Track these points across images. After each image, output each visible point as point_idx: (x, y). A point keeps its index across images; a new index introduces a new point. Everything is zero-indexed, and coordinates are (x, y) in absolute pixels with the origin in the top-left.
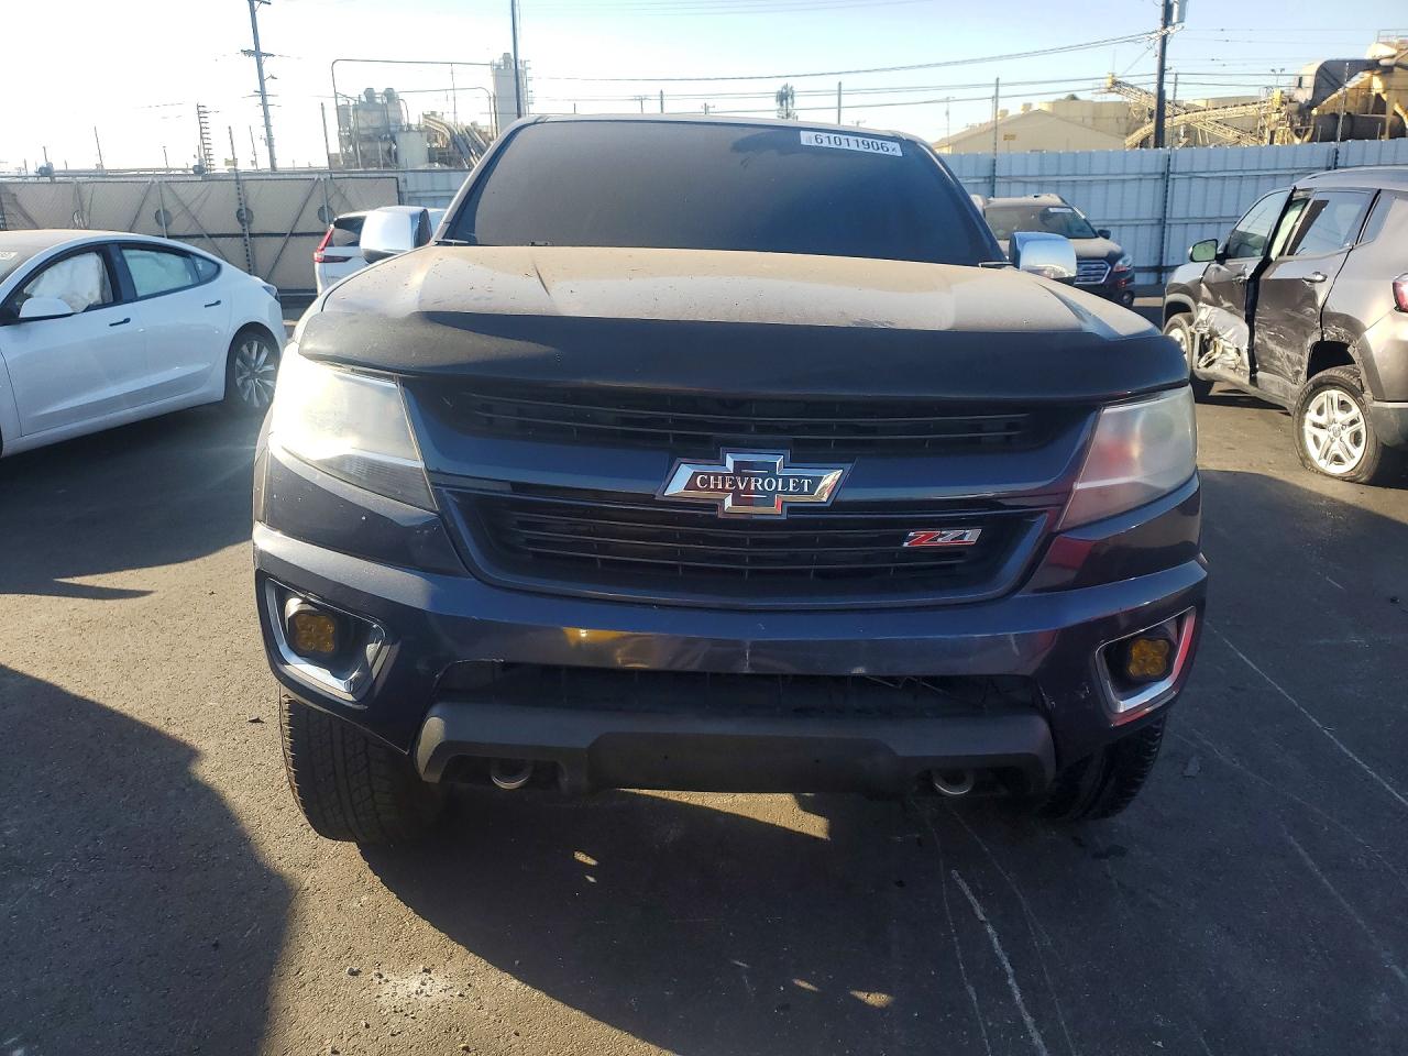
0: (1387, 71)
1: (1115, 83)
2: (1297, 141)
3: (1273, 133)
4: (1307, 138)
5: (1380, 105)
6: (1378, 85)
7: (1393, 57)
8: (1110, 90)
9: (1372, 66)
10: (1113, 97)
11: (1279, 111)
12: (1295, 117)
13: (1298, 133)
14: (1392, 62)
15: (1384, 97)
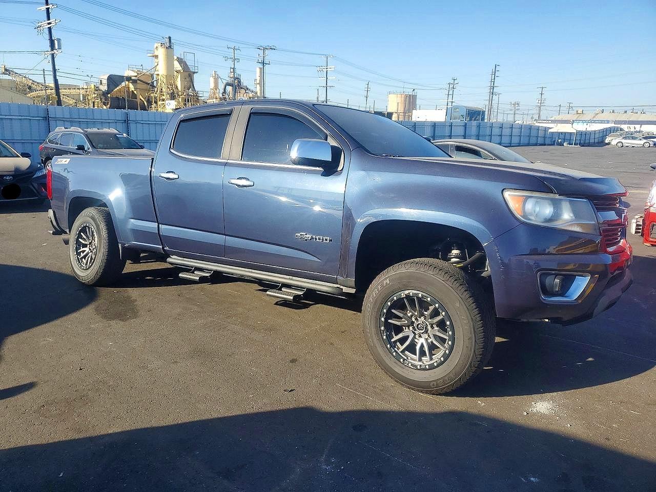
0: (134, 82)
1: (6, 70)
2: (105, 107)
3: (94, 103)
4: (108, 106)
5: (134, 96)
6: (132, 87)
7: (136, 76)
8: (4, 73)
9: (129, 79)
10: (6, 77)
11: (94, 93)
12: (102, 97)
13: (104, 104)
14: (137, 78)
15: (135, 92)
